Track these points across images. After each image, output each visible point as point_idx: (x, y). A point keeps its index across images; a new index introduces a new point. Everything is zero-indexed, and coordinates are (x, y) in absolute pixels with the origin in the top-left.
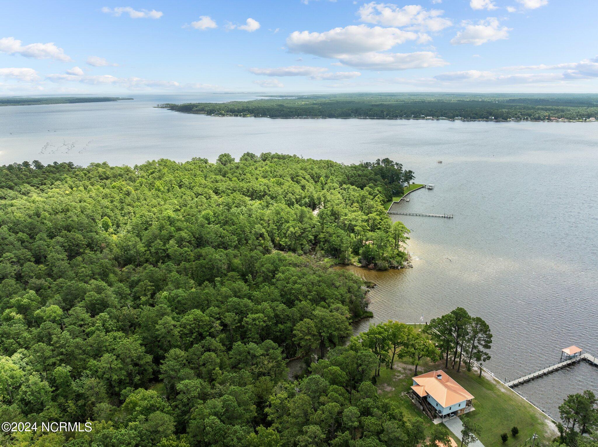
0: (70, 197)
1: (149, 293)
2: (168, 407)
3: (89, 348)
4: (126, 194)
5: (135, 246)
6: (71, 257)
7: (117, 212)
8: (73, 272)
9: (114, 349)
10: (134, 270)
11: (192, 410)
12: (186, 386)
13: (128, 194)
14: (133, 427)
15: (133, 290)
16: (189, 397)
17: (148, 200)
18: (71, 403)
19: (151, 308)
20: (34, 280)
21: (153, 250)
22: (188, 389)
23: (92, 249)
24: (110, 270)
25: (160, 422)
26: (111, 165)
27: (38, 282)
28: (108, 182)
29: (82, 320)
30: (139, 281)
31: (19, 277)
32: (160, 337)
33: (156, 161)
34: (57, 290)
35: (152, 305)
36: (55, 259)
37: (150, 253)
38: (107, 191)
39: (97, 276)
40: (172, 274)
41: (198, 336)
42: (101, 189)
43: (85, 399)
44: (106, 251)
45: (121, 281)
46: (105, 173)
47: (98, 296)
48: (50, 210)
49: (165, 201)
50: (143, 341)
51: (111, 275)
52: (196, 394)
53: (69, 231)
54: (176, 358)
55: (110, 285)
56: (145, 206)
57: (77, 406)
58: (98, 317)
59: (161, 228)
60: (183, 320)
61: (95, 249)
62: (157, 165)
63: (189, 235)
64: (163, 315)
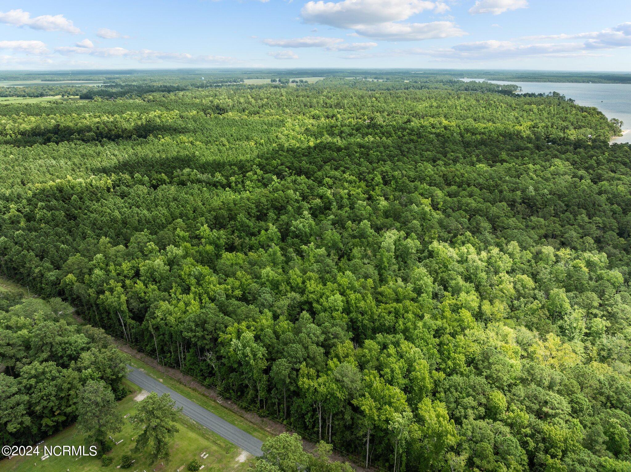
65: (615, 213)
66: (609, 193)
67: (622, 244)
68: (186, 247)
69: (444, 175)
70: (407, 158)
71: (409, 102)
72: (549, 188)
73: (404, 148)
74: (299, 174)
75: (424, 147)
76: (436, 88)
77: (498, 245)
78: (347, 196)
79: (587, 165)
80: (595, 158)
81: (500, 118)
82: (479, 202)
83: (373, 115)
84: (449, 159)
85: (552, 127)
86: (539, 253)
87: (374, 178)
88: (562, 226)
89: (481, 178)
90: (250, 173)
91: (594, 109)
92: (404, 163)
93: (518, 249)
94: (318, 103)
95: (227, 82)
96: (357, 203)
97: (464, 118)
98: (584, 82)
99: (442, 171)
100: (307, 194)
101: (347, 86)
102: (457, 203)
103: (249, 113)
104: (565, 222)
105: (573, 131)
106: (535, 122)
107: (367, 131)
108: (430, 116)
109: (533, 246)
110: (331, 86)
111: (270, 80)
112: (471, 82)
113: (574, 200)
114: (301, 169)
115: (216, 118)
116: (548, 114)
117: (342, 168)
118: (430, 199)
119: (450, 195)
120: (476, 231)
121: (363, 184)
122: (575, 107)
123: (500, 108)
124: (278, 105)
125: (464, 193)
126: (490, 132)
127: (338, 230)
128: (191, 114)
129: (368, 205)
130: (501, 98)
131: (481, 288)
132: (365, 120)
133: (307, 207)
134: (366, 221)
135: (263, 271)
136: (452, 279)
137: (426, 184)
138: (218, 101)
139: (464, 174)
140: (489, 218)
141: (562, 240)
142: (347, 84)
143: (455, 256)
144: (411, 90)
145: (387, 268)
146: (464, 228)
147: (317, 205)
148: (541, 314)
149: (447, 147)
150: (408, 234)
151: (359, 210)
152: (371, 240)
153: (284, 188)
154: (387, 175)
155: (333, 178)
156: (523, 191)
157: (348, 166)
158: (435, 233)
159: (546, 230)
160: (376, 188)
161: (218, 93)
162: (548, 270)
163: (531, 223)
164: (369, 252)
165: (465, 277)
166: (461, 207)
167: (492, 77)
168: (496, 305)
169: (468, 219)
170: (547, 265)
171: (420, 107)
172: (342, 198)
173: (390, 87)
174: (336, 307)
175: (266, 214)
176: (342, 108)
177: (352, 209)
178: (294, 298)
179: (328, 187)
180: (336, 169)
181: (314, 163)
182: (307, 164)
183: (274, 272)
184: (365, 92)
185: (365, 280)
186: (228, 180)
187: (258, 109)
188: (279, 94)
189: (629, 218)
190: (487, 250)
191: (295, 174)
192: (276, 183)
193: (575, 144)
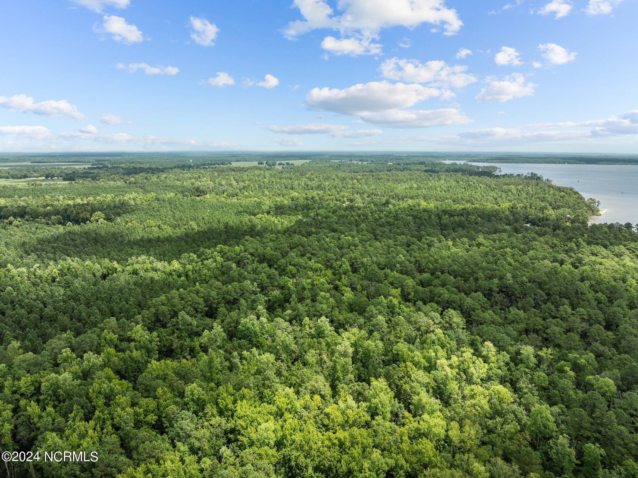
65: (599, 302)
66: (591, 279)
67: (611, 339)
68: (109, 353)
69: (417, 261)
70: (380, 242)
71: (390, 184)
72: (528, 275)
73: (378, 232)
74: (261, 262)
75: (398, 231)
76: (418, 170)
77: (472, 344)
78: (310, 287)
79: (566, 248)
80: (574, 240)
81: (479, 200)
82: (452, 292)
83: (352, 197)
84: (424, 243)
85: (531, 207)
86: (518, 353)
87: (341, 265)
88: (544, 320)
89: (455, 264)
90: (210, 261)
91: (571, 189)
92: (376, 249)
93: (493, 350)
94: (299, 185)
95: (214, 164)
96: (319, 294)
97: (443, 199)
98: (560, 163)
99: (415, 257)
100: (266, 285)
101: (332, 168)
102: (429, 294)
103: (227, 195)
104: (547, 314)
105: (551, 211)
106: (513, 202)
107: (344, 213)
108: (410, 198)
109: (512, 345)
110: (316, 168)
111: (257, 162)
112: (452, 164)
113: (555, 288)
114: (264, 256)
115: (192, 200)
116: (527, 194)
117: (309, 255)
118: (400, 289)
119: (422, 284)
120: (448, 327)
121: (329, 272)
122: (553, 187)
123: (479, 189)
124: (260, 187)
125: (437, 281)
126: (468, 213)
127: (294, 327)
128: (168, 196)
129: (331, 297)
130: (480, 179)
131: (452, 401)
132: (344, 202)
133: (263, 300)
134: (323, 318)
135: (187, 388)
136: (414, 393)
137: (397, 272)
138: (200, 184)
139: (438, 260)
140: (464, 311)
141: (545, 336)
142: (332, 167)
143: (423, 360)
144: (394, 172)
145: (342, 378)
146: (435, 323)
147: (276, 297)
148: (521, 440)
149: (422, 230)
150: (371, 332)
151: (321, 303)
152: (329, 341)
153: (241, 278)
154: (356, 262)
155: (297, 265)
156: (501, 279)
157: (315, 252)
158: (401, 331)
159: (527, 324)
160: (343, 276)
161: (201, 175)
162: (530, 376)
163: (510, 316)
164: (324, 356)
165: (433, 388)
166: (434, 298)
167: (473, 158)
168: (467, 428)
169: (440, 312)
170: (528, 368)
171: (400, 188)
172: (304, 289)
173: (373, 169)
174: (266, 440)
175: (216, 309)
176: (322, 190)
177: (314, 302)
178: (219, 425)
179: (291, 276)
180: (303, 255)
181: (279, 249)
182: (272, 249)
183: (200, 389)
184: (348, 174)
185: (312, 398)
186: (185, 268)
187: (238, 191)
188: (262, 176)
189: (615, 308)
190: (459, 353)
191: (258, 261)
192: (235, 271)
193: (554, 226)
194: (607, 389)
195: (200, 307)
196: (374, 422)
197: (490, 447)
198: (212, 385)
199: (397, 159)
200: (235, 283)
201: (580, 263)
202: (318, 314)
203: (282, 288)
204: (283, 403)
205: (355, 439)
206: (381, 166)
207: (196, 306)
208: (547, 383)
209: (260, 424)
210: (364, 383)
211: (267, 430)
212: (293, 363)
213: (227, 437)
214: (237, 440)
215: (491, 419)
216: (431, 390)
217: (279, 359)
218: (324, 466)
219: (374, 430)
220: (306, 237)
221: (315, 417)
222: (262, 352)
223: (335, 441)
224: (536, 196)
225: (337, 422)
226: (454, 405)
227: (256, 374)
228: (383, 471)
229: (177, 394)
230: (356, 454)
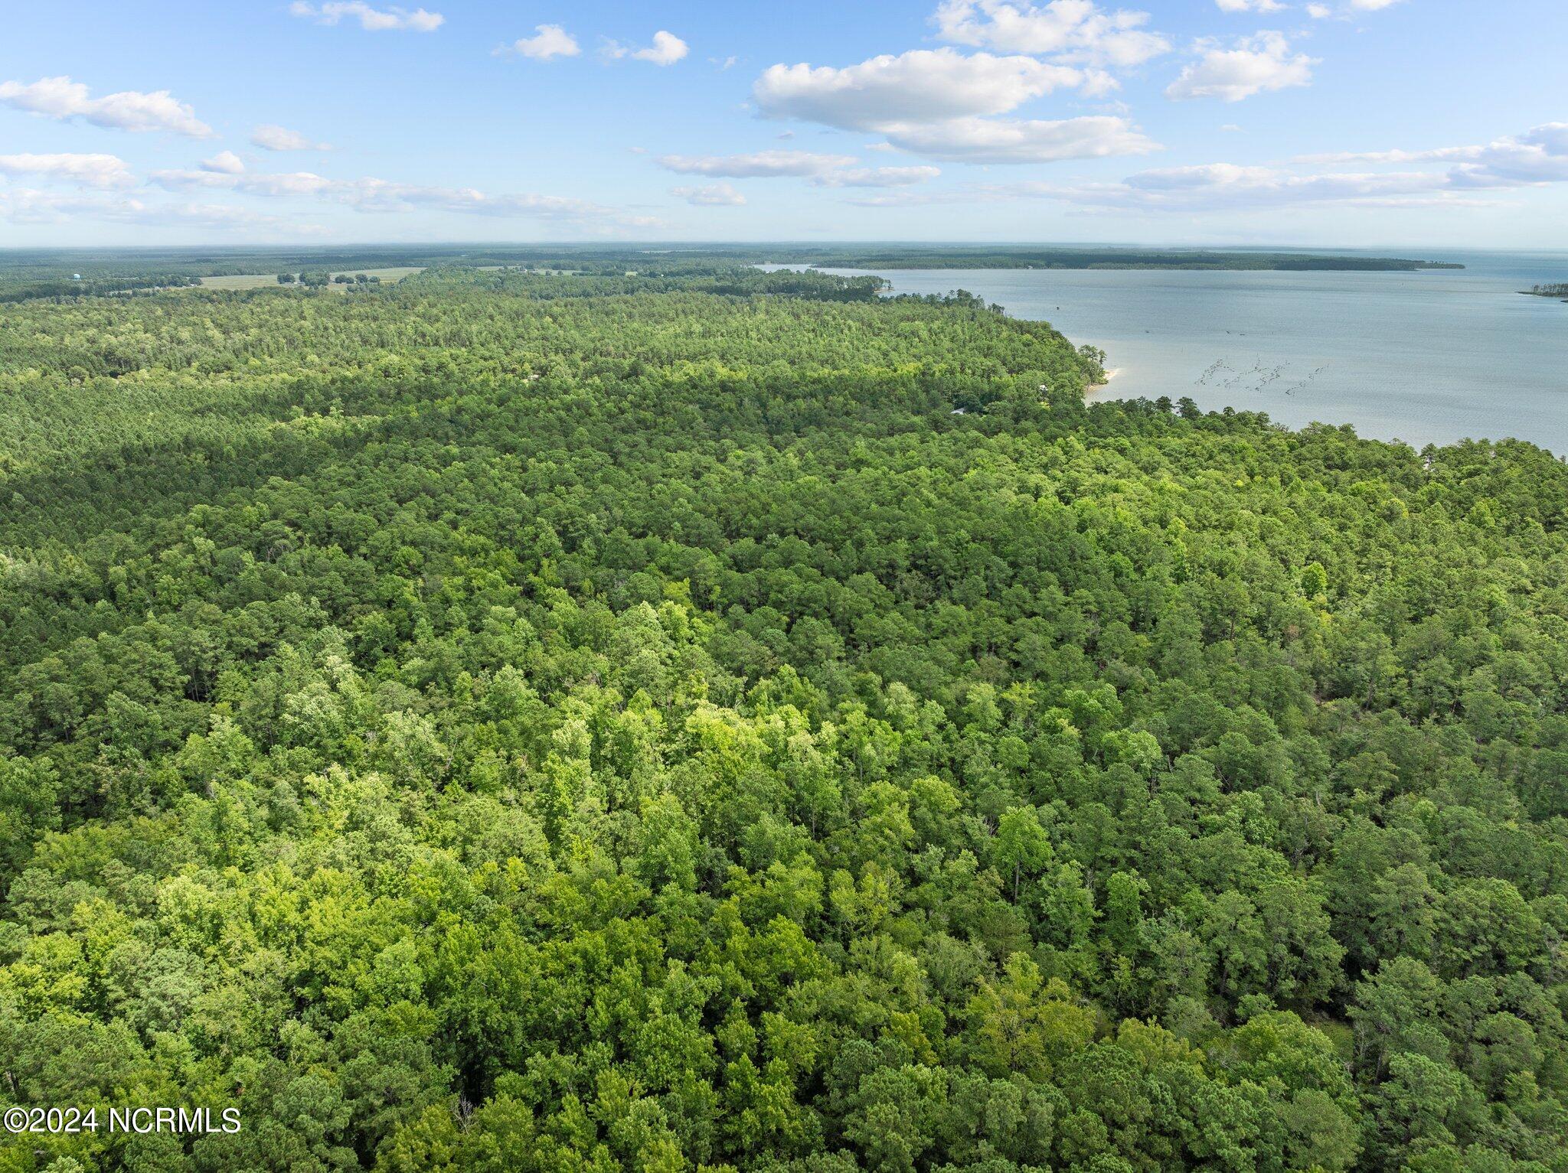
0: (1244, 497)
1: (1380, 788)
2: (1350, 1096)
3: (1199, 860)
4: (1384, 517)
5: (1372, 655)
6: (1210, 637)
7: (1350, 556)
8: (1206, 672)
9: (1255, 889)
10: (1354, 714)
11: (1417, 1141)
12: (1419, 1071)
13: (1391, 516)
14: (1250, 1094)
15: (1339, 766)
16: (1419, 1105)
17: (1442, 545)
18: (1124, 963)
19: (1375, 827)
20: (1119, 663)
21: (1419, 680)
22: (1421, 1082)
23: (1263, 630)
24: (1294, 695)
25: (1323, 1124)
26: (1361, 435)
27: (1128, 671)
28: (1344, 476)
29: (1199, 790)
30: (1361, 746)
31: (1091, 648)
32: (1379, 911)
33: (1492, 443)
34: (1162, 702)
35: (1379, 822)
36: (1174, 631)
37: (1410, 684)
38: (1337, 498)
39: (1258, 701)
40: (1460, 760)
41: (1490, 955)
42: (1323, 492)
43: (1156, 968)
44: (1297, 645)
45: (1313, 732)
46: (1341, 452)
47: (1251, 748)
48: (1192, 518)
49: (1492, 556)
50: (1332, 900)
51: (1293, 709)
52: (1441, 1109)
53: (1222, 575)
54: (1411, 985)
55: (1285, 732)
56: (1430, 558)
57: (1135, 975)
58: (1235, 796)
59: (1461, 628)
60: (1460, 895)
61: (1270, 633)
62: (1492, 454)
63: (1539, 669)
64: (1403, 858)
65: (1118, 574)
66: (1099, 524)
67: (1145, 650)
69: (720, 511)
70: (628, 471)
71: (635, 325)
72: (969, 525)
73: (619, 446)
74: (322, 542)
75: (669, 441)
76: (700, 289)
77: (862, 691)
78: (462, 595)
79: (1045, 460)
80: (1060, 440)
81: (848, 357)
82: (809, 578)
83: (544, 361)
84: (732, 468)
85: (963, 371)
86: (962, 700)
87: (537, 536)
88: (1009, 622)
89: (810, 512)
90: (176, 550)
91: (1045, 327)
92: (619, 487)
93: (911, 698)
94: (400, 334)
95: (150, 285)
96: (488, 612)
97: (768, 359)
98: (1017, 267)
99: (715, 502)
100: (344, 600)
101: (482, 289)
102: (756, 587)
103: (201, 369)
104: (1014, 608)
105: (1007, 377)
106: (924, 361)
107: (527, 402)
108: (687, 358)
109: (947, 684)
110: (439, 289)
111: (275, 277)
112: (780, 273)
113: (1028, 551)
114: (329, 527)
115: (98, 387)
116: (952, 340)
117: (449, 515)
118: (687, 581)
119: (738, 565)
120: (806, 660)
121: (508, 555)
122: (1006, 323)
123: (846, 331)
124: (291, 342)
125: (771, 556)
126: (828, 391)
127: (434, 700)
128: (21, 378)
129: (520, 615)
130: (847, 307)
131: (829, 825)
132: (524, 375)
133: (342, 641)
134: (508, 668)
135: (162, 891)
136: (747, 818)
137: (676, 540)
138: (113, 340)
139: (769, 505)
140: (837, 618)
141: (1014, 656)
142: (483, 284)
143: (757, 741)
144: (641, 294)
145: (570, 808)
146: (775, 654)
147: (375, 629)
148: (984, 887)
149: (725, 437)
150: (628, 692)
151: (494, 633)
152: (529, 722)
153: (272, 590)
154: (572, 523)
155: (423, 543)
156: (913, 538)
157: (465, 506)
158: (699, 681)
159: (974, 635)
160: (545, 562)
161: (114, 317)
162: (990, 748)
163: (937, 621)
164: (521, 763)
165: (786, 802)
166: (767, 594)
167: (827, 258)
168: (869, 880)
169: (784, 626)
170: (985, 731)
171: (663, 335)
172: (447, 601)
173: (590, 290)
174: (400, 986)
175: (213, 675)
176: (464, 345)
177: (477, 632)
178: (268, 970)
179: (409, 572)
180: (434, 517)
181: (368, 505)
182: (348, 508)
183: (201, 888)
184: (526, 302)
185: (501, 864)
186: (104, 574)
187: (229, 356)
188: (294, 315)
189: (1149, 584)
190: (836, 714)
191: (313, 541)
192: (252, 572)
193: (1015, 411)
194: (1142, 754)
195: (167, 674)
196: (661, 900)
197: (922, 912)
198: (233, 871)
199: (647, 262)
200: (255, 603)
201: (1074, 491)
202: (493, 660)
203: (389, 604)
204: (432, 890)
205: (621, 945)
206: (608, 279)
207: (155, 673)
208: (1027, 757)
209: (377, 949)
210: (627, 813)
211: (398, 961)
212: (440, 789)
213: (293, 995)
214: (322, 998)
215: (917, 852)
216: (782, 807)
217: (402, 784)
218: (554, 1019)
219: (663, 917)
220: (436, 470)
221: (515, 911)
222: (354, 772)
223: (573, 959)
224: (973, 344)
225: (572, 912)
226: (837, 833)
227: (347, 830)
228: (696, 1007)
229: (137, 911)
230: (629, 980)
